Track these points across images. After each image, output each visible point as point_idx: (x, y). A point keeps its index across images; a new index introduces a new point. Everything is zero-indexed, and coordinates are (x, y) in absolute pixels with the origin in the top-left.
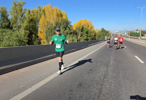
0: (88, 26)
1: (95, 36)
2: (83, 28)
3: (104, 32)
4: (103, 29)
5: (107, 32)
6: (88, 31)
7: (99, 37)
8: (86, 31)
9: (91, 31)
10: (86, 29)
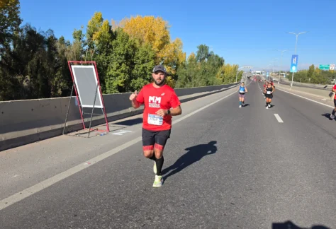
4: (203, 49)
5: (221, 62)
6: (131, 50)
8: (120, 49)
9: (146, 53)
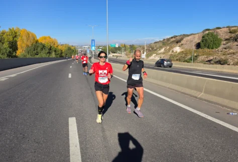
0: (54, 44)
1: (62, 53)
2: (51, 47)
3: (71, 51)
7: (67, 55)
10: (54, 48)
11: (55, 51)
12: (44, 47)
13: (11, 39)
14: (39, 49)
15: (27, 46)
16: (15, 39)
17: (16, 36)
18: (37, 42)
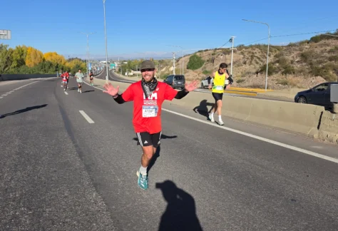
11: (62, 69)
12: (51, 65)
13: (19, 58)
14: (47, 67)
15: (35, 64)
16: (22, 57)
17: (22, 54)
18: (44, 60)
